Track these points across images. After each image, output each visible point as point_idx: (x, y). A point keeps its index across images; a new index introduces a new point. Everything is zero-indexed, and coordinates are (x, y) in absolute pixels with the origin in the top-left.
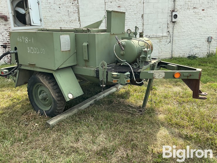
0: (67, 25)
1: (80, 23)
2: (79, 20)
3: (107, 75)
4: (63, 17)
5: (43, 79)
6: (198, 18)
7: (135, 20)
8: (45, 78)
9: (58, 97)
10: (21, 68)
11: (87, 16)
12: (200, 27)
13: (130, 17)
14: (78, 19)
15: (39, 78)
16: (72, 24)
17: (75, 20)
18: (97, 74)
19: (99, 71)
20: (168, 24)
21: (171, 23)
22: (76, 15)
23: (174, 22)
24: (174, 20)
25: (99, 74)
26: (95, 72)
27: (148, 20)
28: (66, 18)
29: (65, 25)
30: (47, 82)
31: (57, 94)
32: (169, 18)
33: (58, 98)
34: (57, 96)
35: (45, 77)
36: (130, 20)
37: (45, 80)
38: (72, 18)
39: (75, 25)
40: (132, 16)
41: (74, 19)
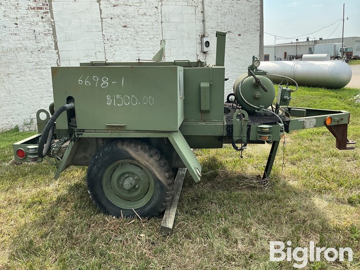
0: (33, 56)
1: (58, 53)
2: (56, 48)
3: (249, 130)
4: (23, 42)
5: (137, 151)
6: (235, 46)
7: (152, 49)
8: (141, 149)
9: (169, 178)
10: (80, 136)
11: (70, 40)
12: (237, 59)
13: (143, 43)
14: (54, 45)
15: (126, 151)
16: (43, 54)
17: (49, 48)
18: (228, 131)
19: (233, 125)
20: (197, 55)
21: (202, 53)
22: (50, 38)
23: (204, 53)
24: (205, 49)
25: (232, 131)
26: (225, 129)
27: (170, 49)
28: (30, 44)
29: (28, 56)
30: (146, 156)
31: (167, 174)
32: (199, 47)
33: (169, 181)
34: (167, 177)
35: (140, 147)
36: (143, 49)
37: (141, 152)
38: (42, 44)
39: (47, 55)
40: (147, 42)
41: (47, 45)
